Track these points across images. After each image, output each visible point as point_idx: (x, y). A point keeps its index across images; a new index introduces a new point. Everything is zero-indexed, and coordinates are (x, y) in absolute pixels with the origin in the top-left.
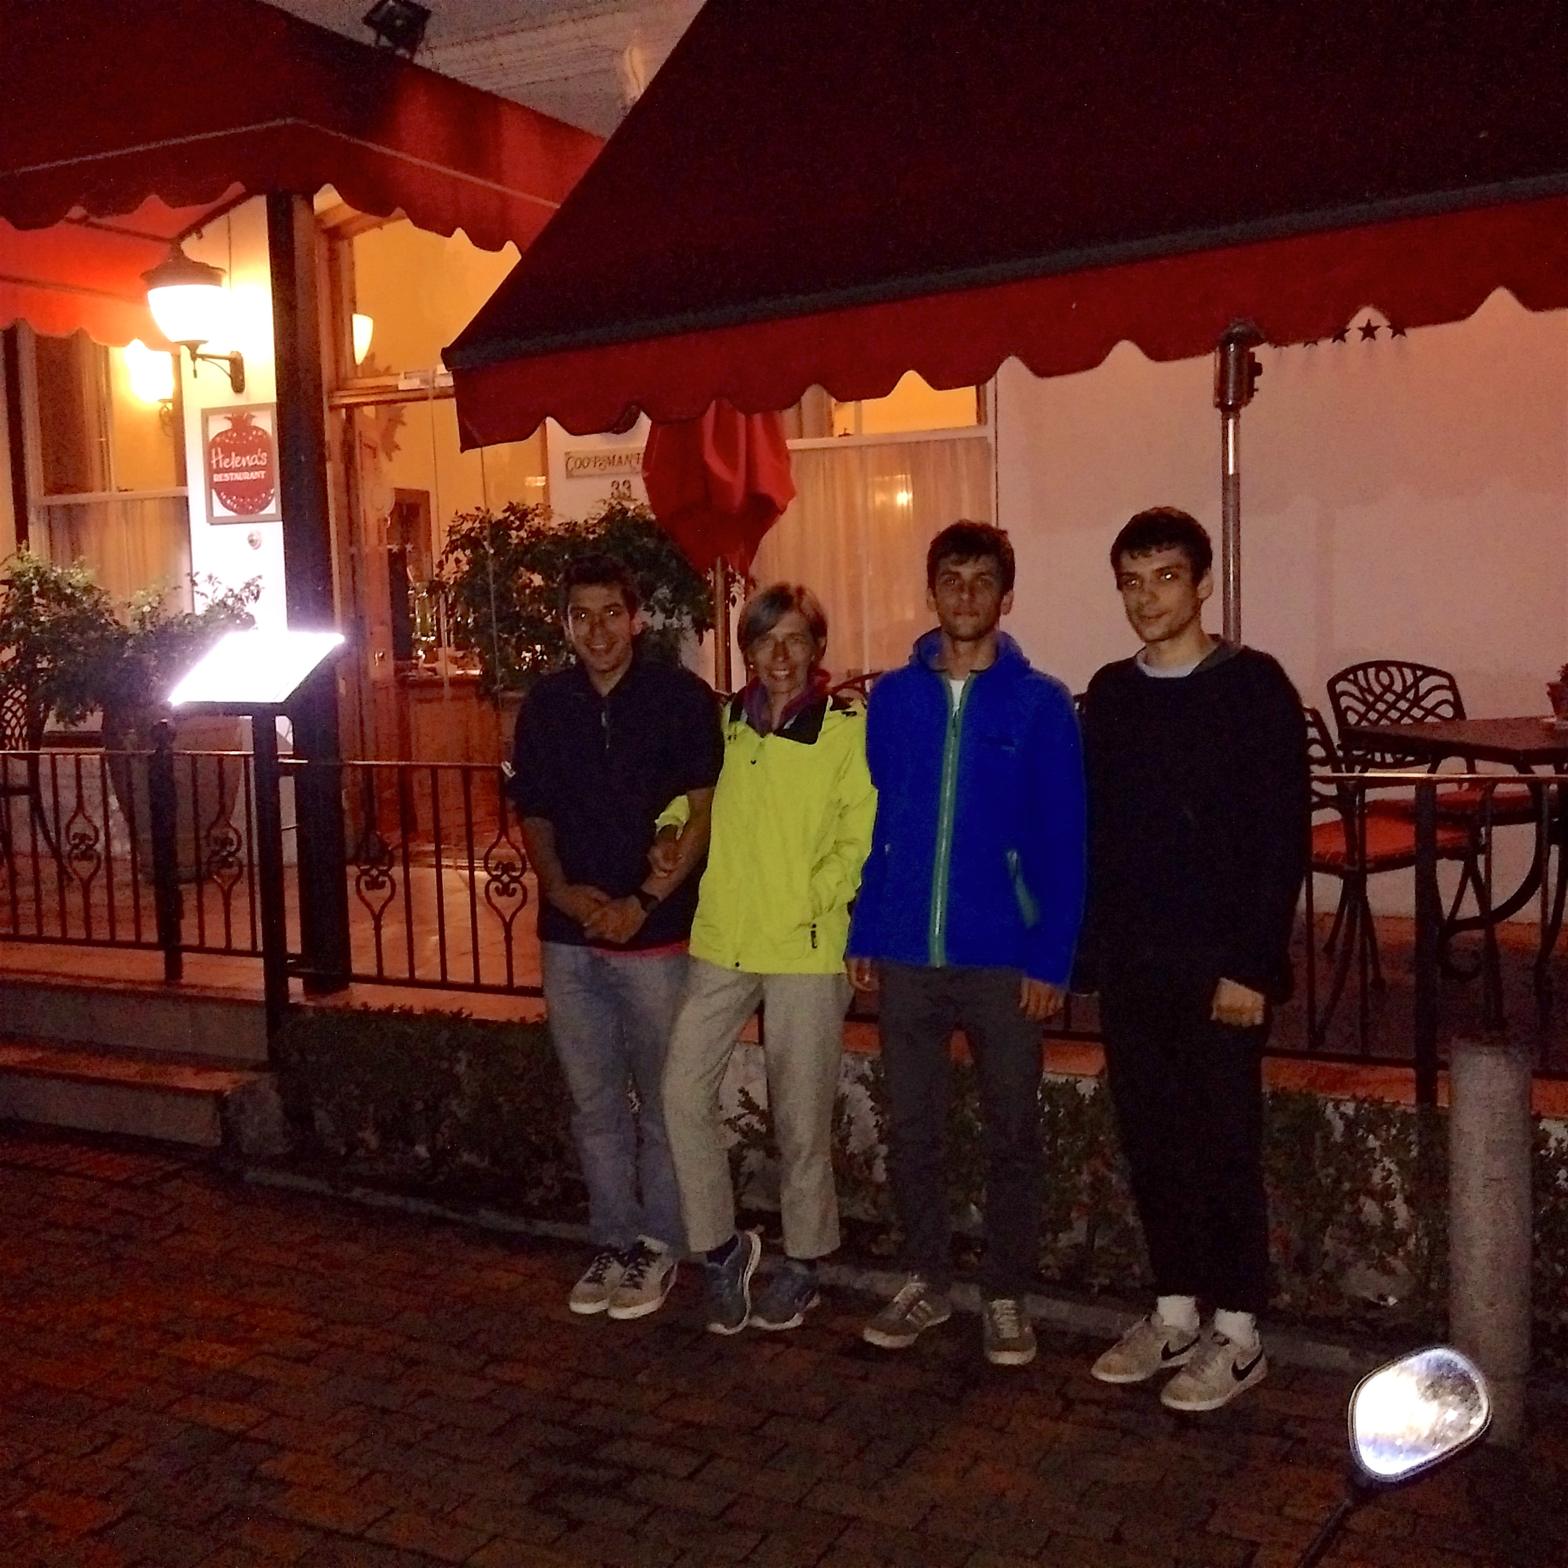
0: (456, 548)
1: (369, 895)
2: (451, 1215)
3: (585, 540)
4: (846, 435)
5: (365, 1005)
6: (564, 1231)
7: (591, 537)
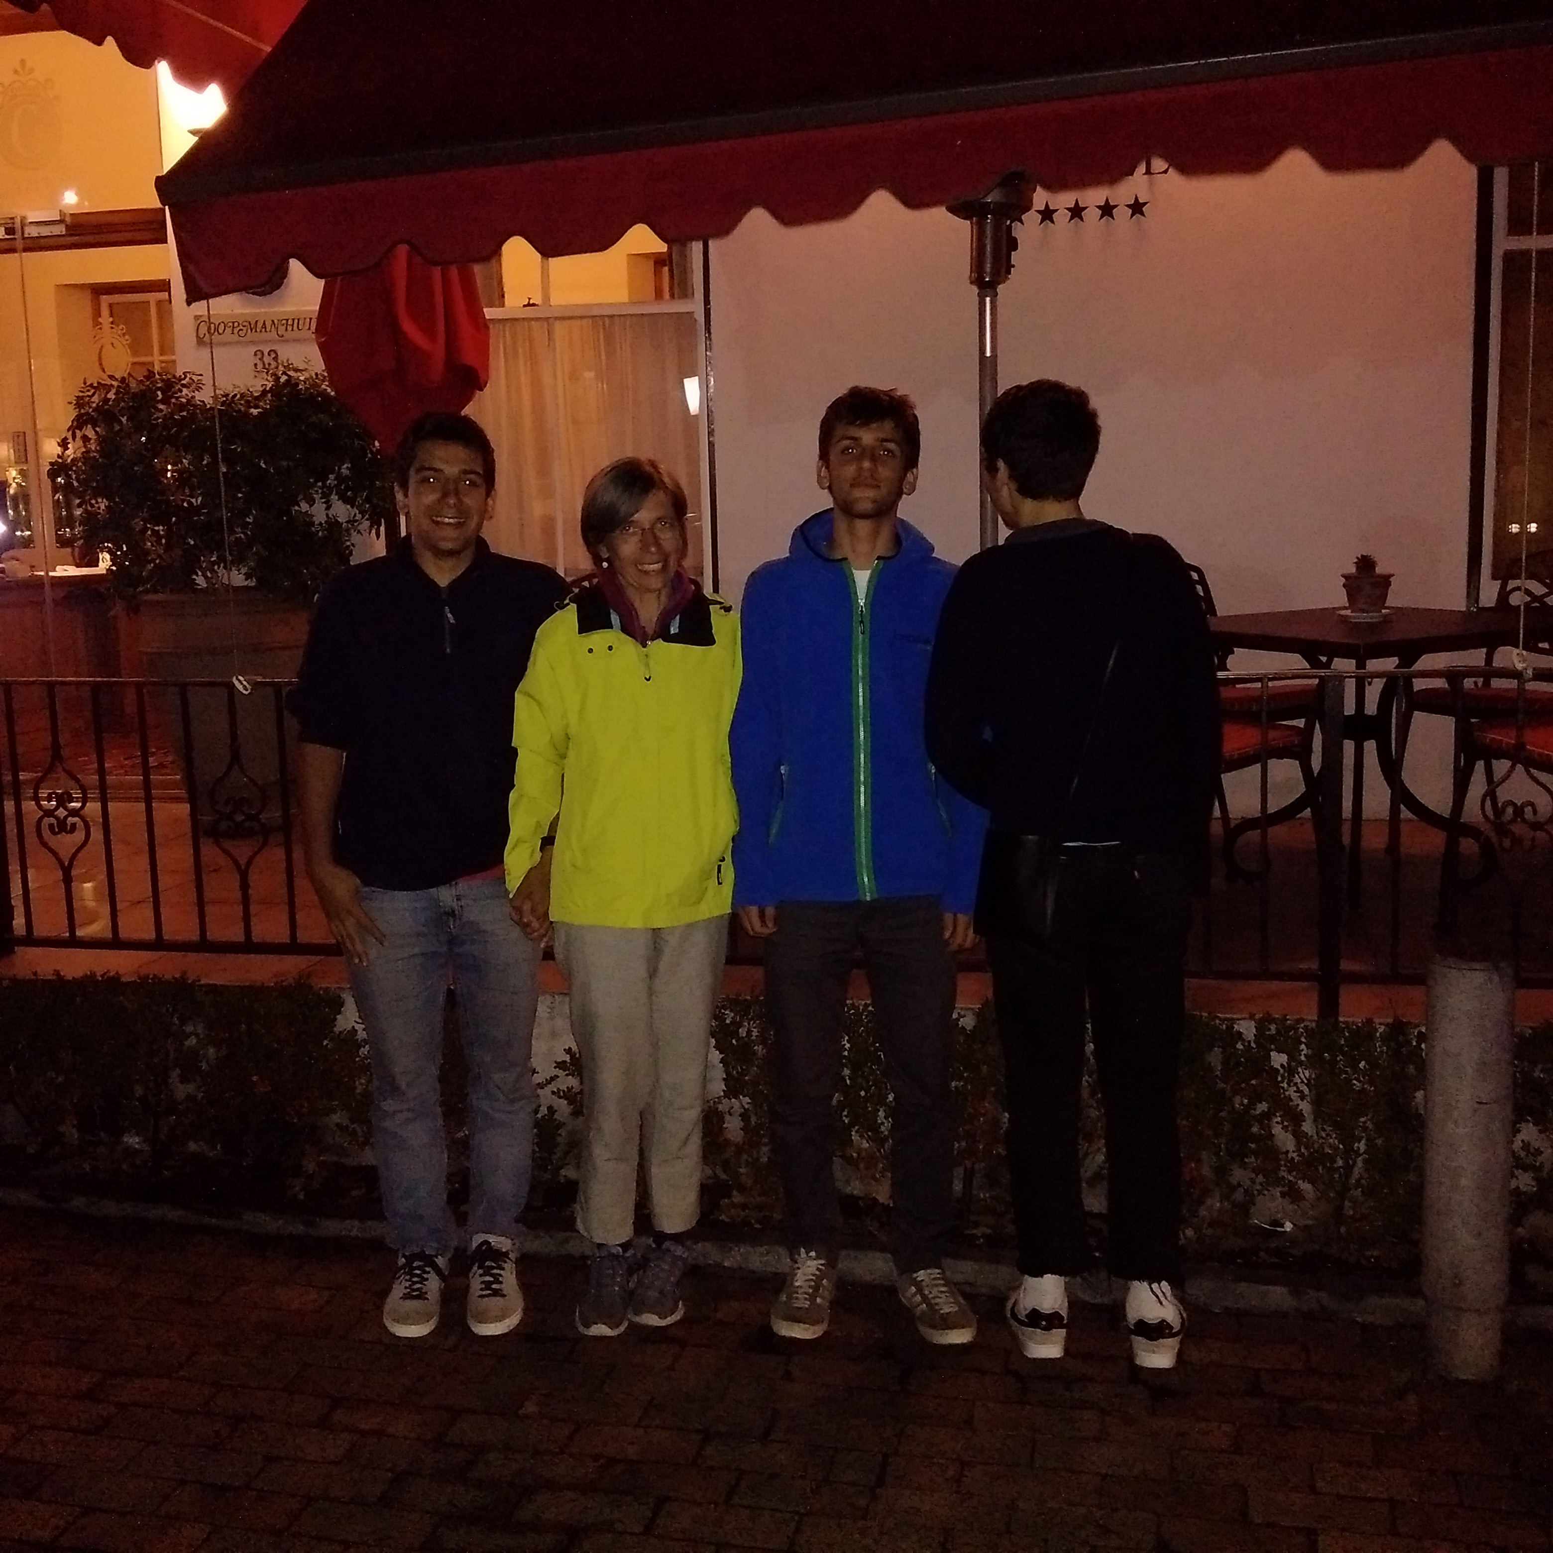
0: (86, 423)
1: (54, 841)
2: (207, 1220)
3: (247, 415)
4: (529, 305)
5: (57, 973)
6: (353, 1228)
7: (255, 412)
